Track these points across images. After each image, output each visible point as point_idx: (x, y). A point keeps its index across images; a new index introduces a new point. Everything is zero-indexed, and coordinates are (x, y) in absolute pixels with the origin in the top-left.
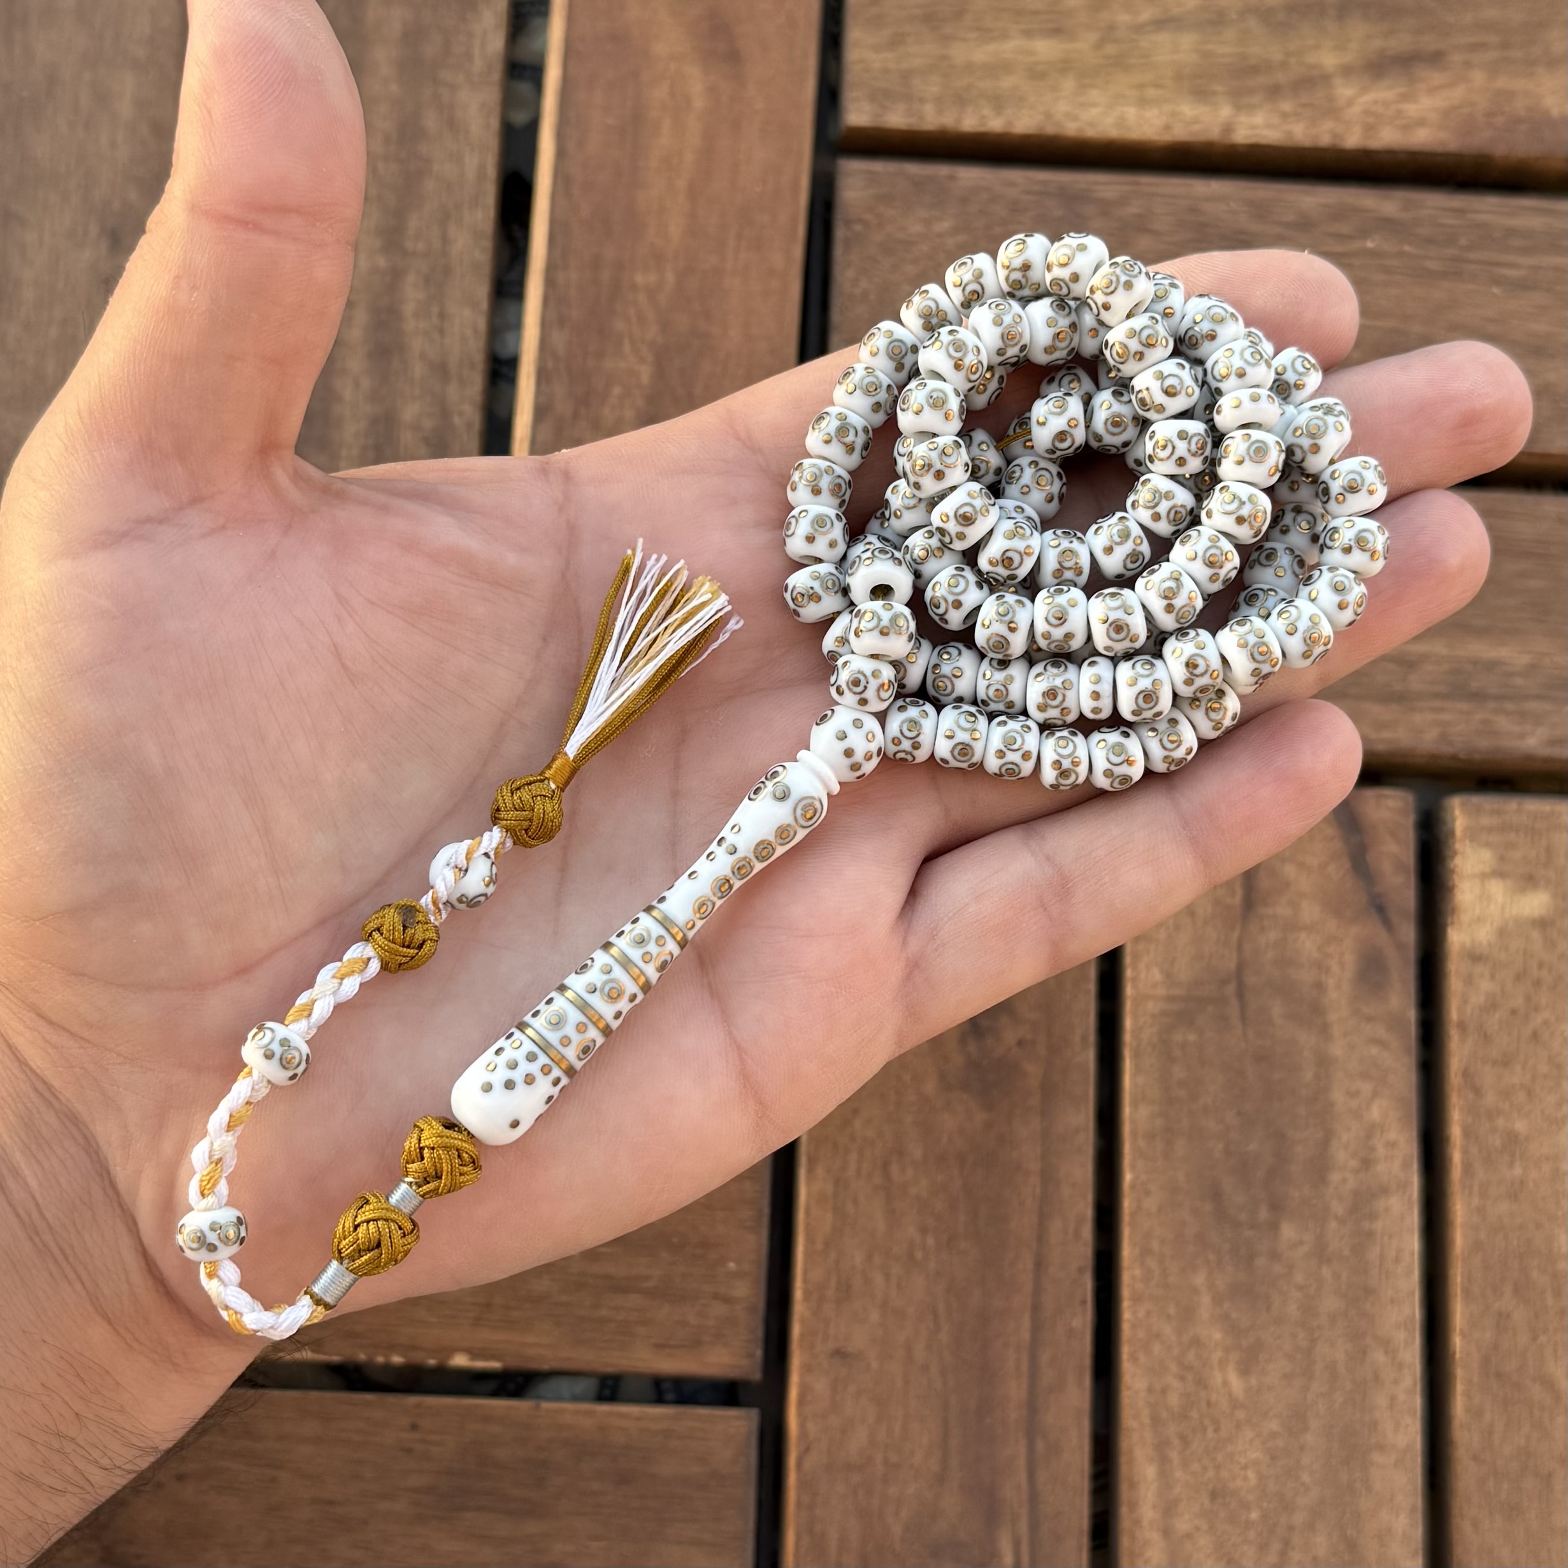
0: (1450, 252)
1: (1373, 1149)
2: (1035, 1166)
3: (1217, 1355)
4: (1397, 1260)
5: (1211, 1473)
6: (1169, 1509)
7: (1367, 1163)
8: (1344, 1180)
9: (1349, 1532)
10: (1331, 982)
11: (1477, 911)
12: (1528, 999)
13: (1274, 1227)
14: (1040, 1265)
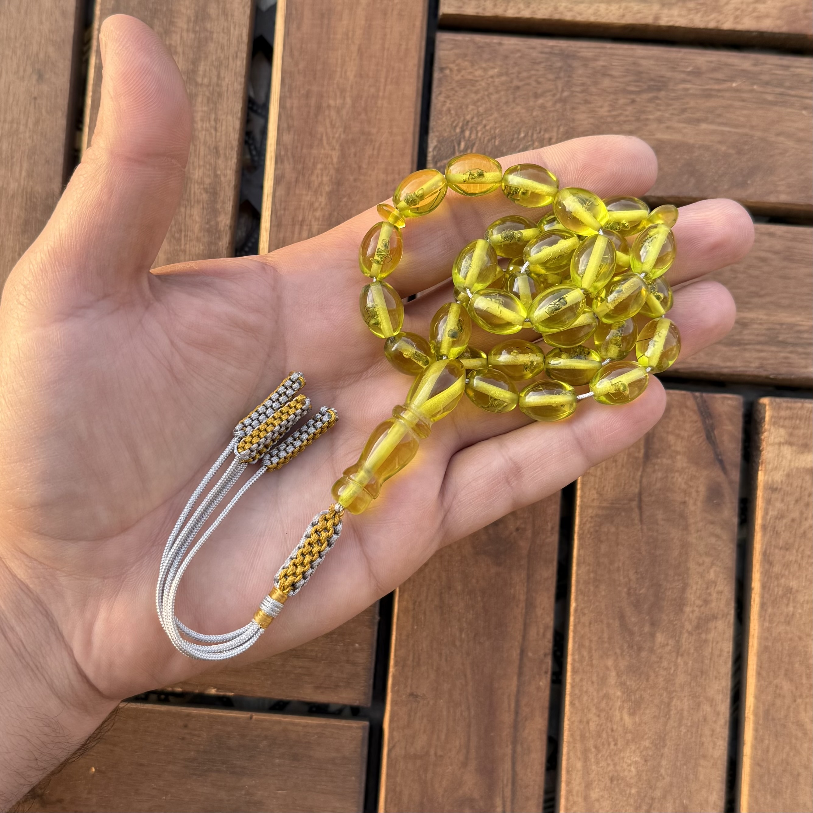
0: (779, 90)
1: (710, 594)
2: (523, 597)
3: (619, 703)
4: (720, 656)
5: (611, 768)
6: (588, 786)
7: (706, 602)
8: (693, 612)
9: (684, 801)
10: (691, 502)
11: (776, 464)
12: (802, 513)
13: (653, 635)
14: (523, 652)
